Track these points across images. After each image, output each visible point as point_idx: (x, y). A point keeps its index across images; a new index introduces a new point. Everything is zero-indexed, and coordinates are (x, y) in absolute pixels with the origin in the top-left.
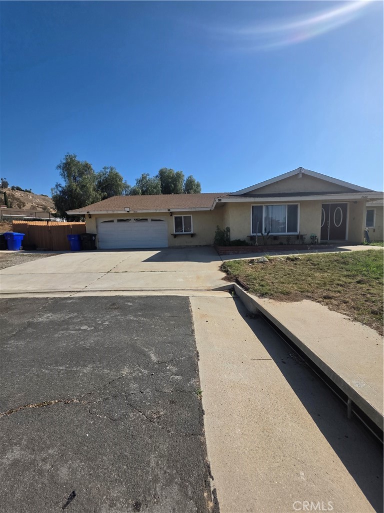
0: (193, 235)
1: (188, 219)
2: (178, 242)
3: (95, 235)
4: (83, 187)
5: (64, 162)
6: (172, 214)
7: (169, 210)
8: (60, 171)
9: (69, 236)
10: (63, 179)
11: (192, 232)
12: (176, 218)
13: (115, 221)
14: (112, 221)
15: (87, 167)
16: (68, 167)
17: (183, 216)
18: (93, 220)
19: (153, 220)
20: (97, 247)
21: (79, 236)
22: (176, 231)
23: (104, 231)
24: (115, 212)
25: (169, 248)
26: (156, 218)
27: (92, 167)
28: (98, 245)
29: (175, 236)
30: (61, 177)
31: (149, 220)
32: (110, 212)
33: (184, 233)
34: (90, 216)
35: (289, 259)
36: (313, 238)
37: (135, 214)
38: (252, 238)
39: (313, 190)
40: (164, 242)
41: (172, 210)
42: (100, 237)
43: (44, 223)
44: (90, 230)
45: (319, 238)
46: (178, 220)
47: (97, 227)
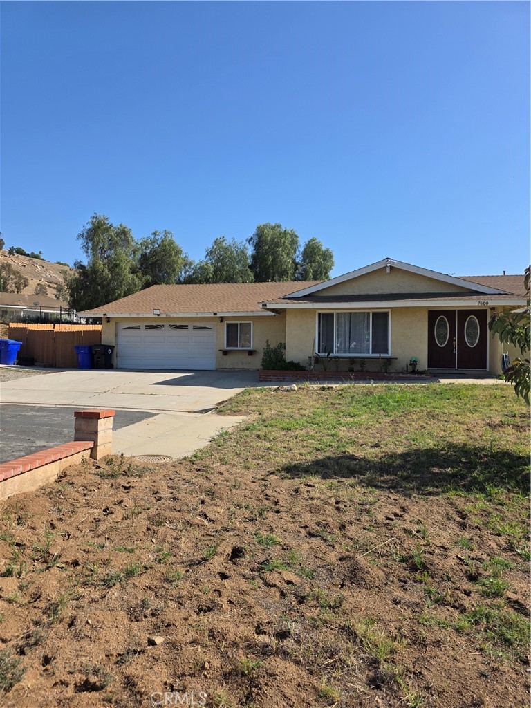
0: (251, 353)
1: (245, 328)
2: (230, 362)
3: (112, 348)
5: (89, 227)
6: (222, 319)
7: (214, 314)
8: (82, 241)
9: (78, 348)
10: (85, 254)
11: (252, 348)
12: (228, 325)
13: (143, 327)
14: (138, 328)
15: (124, 233)
16: (96, 233)
17: (239, 322)
18: (112, 324)
19: (195, 328)
20: (115, 364)
21: (90, 348)
22: (228, 345)
23: (126, 342)
24: (141, 316)
25: (217, 370)
26: (200, 325)
27: (131, 232)
28: (115, 361)
29: (225, 353)
31: (190, 327)
32: (135, 316)
33: (239, 348)
34: (108, 320)
35: (323, 389)
36: (414, 363)
37: (168, 318)
38: (317, 360)
39: (413, 291)
40: (210, 362)
41: (219, 315)
42: (119, 350)
43: (49, 327)
44: (107, 339)
45: (423, 363)
46: (232, 329)
47: (116, 335)
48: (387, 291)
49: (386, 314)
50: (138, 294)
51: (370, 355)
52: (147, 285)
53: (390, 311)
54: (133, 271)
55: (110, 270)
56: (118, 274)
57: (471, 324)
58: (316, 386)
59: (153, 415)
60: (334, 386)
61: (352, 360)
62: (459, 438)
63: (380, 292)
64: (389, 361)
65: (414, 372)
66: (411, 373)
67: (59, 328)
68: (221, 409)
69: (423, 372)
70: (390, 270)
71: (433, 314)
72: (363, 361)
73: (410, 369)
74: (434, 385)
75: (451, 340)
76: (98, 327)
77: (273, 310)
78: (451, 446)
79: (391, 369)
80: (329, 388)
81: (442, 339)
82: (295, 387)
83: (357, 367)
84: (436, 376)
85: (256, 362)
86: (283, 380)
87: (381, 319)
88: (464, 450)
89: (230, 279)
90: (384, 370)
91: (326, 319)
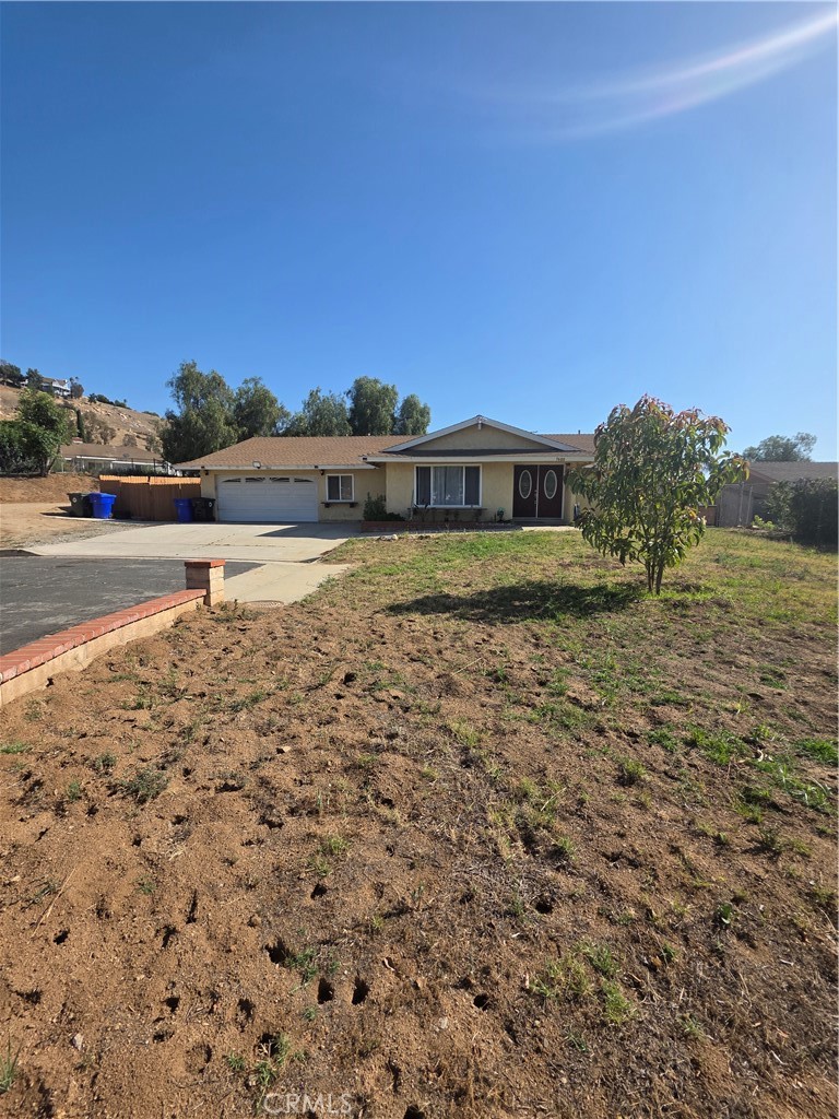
0: (353, 505)
1: (347, 480)
2: (332, 514)
3: (213, 501)
4: (208, 418)
5: (179, 375)
6: (323, 472)
7: (315, 467)
8: (171, 389)
9: (177, 501)
10: (176, 404)
11: (353, 500)
12: (330, 478)
13: (243, 481)
14: (238, 480)
15: (216, 383)
16: (186, 383)
17: (340, 475)
18: (211, 477)
19: (297, 481)
20: (216, 517)
21: (190, 501)
22: (330, 498)
23: (227, 495)
24: (240, 468)
25: (320, 522)
26: (301, 478)
27: (224, 380)
28: (216, 515)
29: (327, 505)
30: (172, 399)
31: (292, 480)
32: (234, 468)
33: (341, 500)
34: (207, 472)
35: (421, 538)
36: (501, 513)
37: (269, 471)
38: (416, 511)
39: (502, 447)
40: (313, 514)
41: (320, 468)
42: (220, 502)
43: (143, 480)
44: (207, 492)
45: (509, 514)
46: (333, 482)
47: (216, 488)
48: (479, 447)
49: (478, 468)
50: (234, 446)
51: (464, 506)
52: (243, 438)
53: (481, 465)
54: (228, 423)
55: (203, 421)
56: (212, 426)
57: (550, 479)
58: (415, 536)
59: (260, 565)
60: (431, 535)
61: (448, 511)
62: (536, 577)
63: (472, 448)
64: (480, 511)
65: (501, 521)
66: (499, 522)
67: (154, 481)
68: (326, 558)
69: (509, 521)
70: (480, 427)
71: (518, 469)
72: (457, 512)
73: (498, 518)
74: (519, 532)
75: (533, 493)
76: (196, 480)
77: (373, 464)
78: (529, 583)
79: (482, 518)
80: (426, 537)
81: (525, 491)
82: (396, 537)
83: (452, 518)
84: (520, 525)
85: (358, 514)
86: (383, 530)
87: (473, 473)
88: (540, 586)
89: (328, 433)
90: (475, 520)
91: (423, 473)
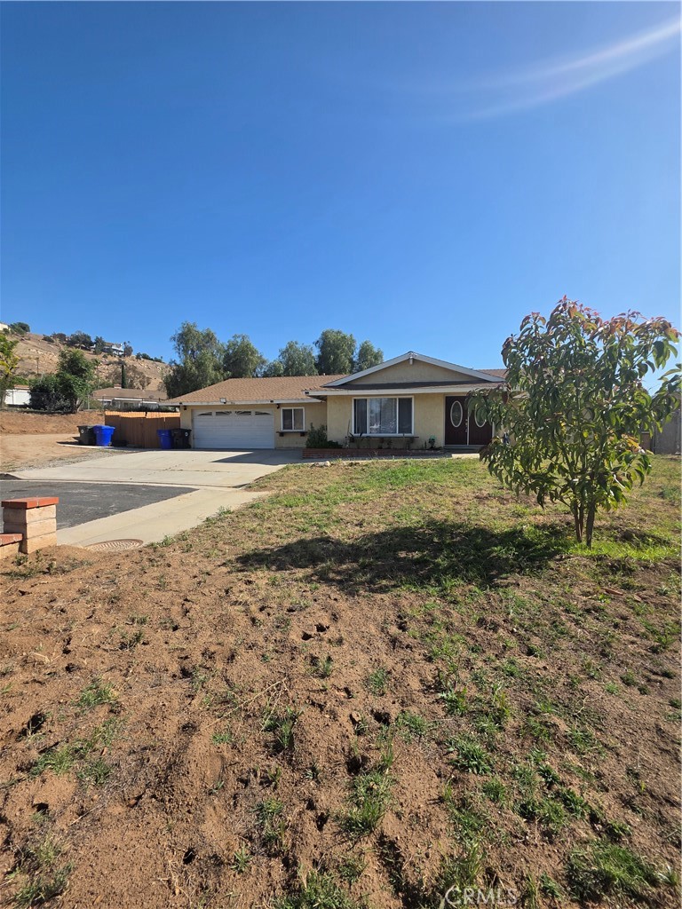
0: (303, 434)
1: (298, 412)
2: (286, 442)
3: (189, 431)
4: (200, 365)
5: (180, 332)
6: (279, 406)
7: (272, 401)
8: (175, 343)
9: (159, 432)
10: (177, 354)
11: (304, 430)
12: (284, 411)
13: (214, 414)
14: (210, 414)
15: (209, 338)
16: (185, 339)
17: (293, 408)
18: (188, 412)
19: (257, 414)
20: (192, 445)
21: (170, 431)
22: (284, 428)
23: (200, 426)
24: (211, 404)
25: (275, 449)
26: (260, 411)
27: (216, 336)
28: (192, 443)
29: (282, 434)
30: (174, 351)
31: (253, 413)
32: (207, 404)
33: (293, 430)
34: (185, 408)
35: (351, 465)
36: (432, 441)
37: (233, 406)
38: (352, 439)
39: (432, 380)
40: (270, 442)
41: (275, 402)
42: (195, 432)
43: (142, 414)
44: (185, 424)
45: (440, 440)
46: (287, 414)
47: (192, 421)
48: (411, 380)
49: (410, 400)
51: (397, 434)
52: (227, 378)
53: (413, 397)
54: (216, 368)
55: (196, 368)
56: (204, 371)
58: (345, 462)
59: (191, 490)
60: (360, 462)
61: (382, 439)
62: (444, 514)
63: (405, 381)
64: (412, 439)
65: (432, 448)
66: (431, 449)
67: (150, 415)
69: (439, 449)
70: (414, 362)
71: (449, 400)
72: (389, 440)
73: (429, 446)
74: (445, 460)
75: (464, 421)
76: (177, 415)
77: (318, 397)
78: (432, 523)
79: (413, 446)
80: (355, 464)
81: (456, 421)
82: (328, 463)
83: (385, 445)
84: (447, 451)
85: (302, 442)
86: (323, 458)
87: (405, 404)
90: (408, 447)
91: (360, 405)
